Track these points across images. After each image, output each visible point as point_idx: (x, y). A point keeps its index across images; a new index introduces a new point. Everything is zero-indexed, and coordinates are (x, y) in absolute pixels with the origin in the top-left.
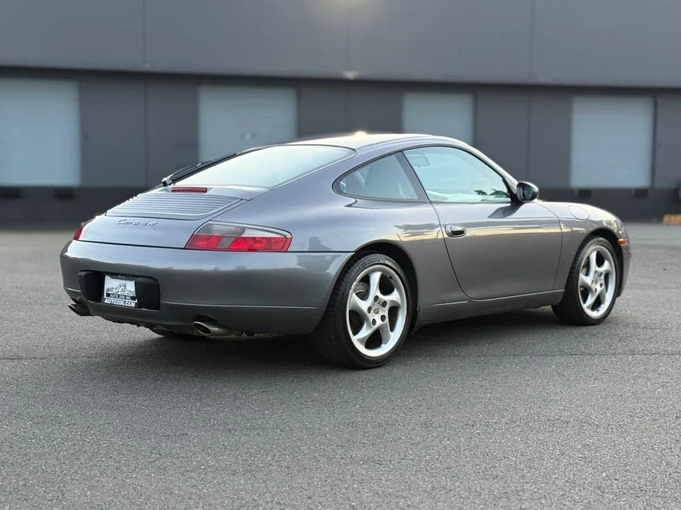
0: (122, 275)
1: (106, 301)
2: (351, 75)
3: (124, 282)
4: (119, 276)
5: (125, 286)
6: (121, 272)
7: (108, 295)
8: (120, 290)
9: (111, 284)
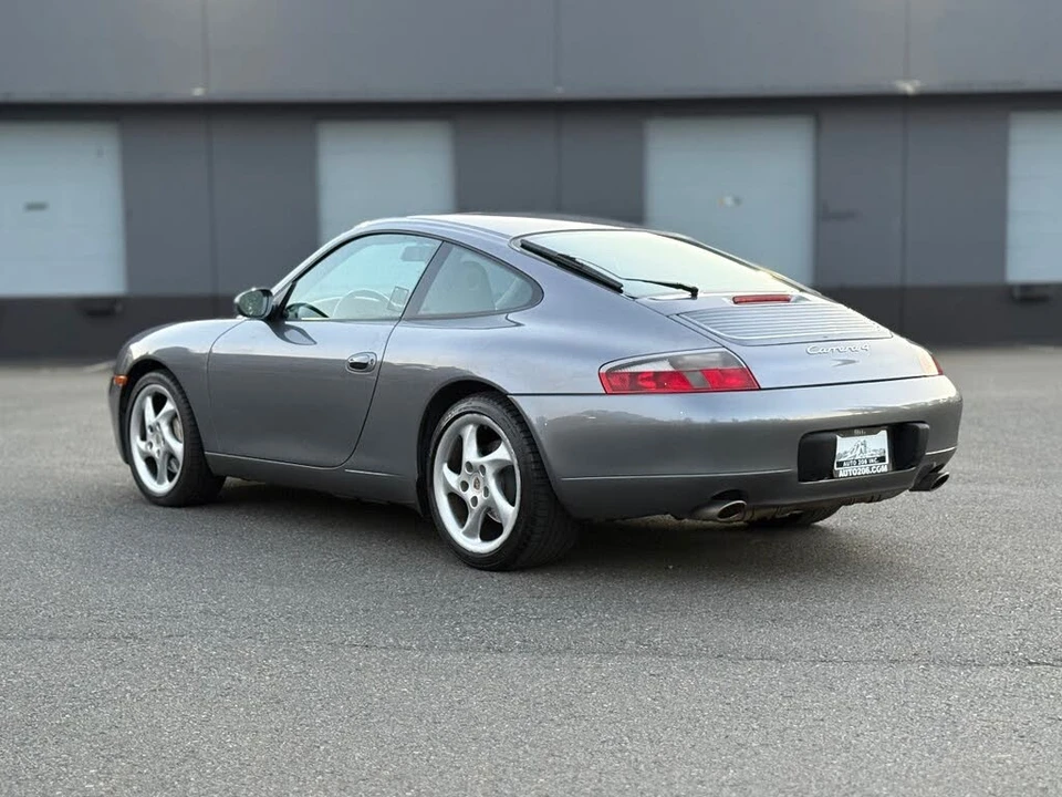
0: (859, 428)
1: (841, 475)
2: (909, 88)
3: (862, 439)
4: (856, 431)
5: (864, 444)
6: (858, 425)
7: (840, 464)
8: (858, 452)
9: (845, 446)
